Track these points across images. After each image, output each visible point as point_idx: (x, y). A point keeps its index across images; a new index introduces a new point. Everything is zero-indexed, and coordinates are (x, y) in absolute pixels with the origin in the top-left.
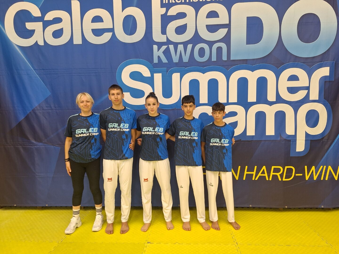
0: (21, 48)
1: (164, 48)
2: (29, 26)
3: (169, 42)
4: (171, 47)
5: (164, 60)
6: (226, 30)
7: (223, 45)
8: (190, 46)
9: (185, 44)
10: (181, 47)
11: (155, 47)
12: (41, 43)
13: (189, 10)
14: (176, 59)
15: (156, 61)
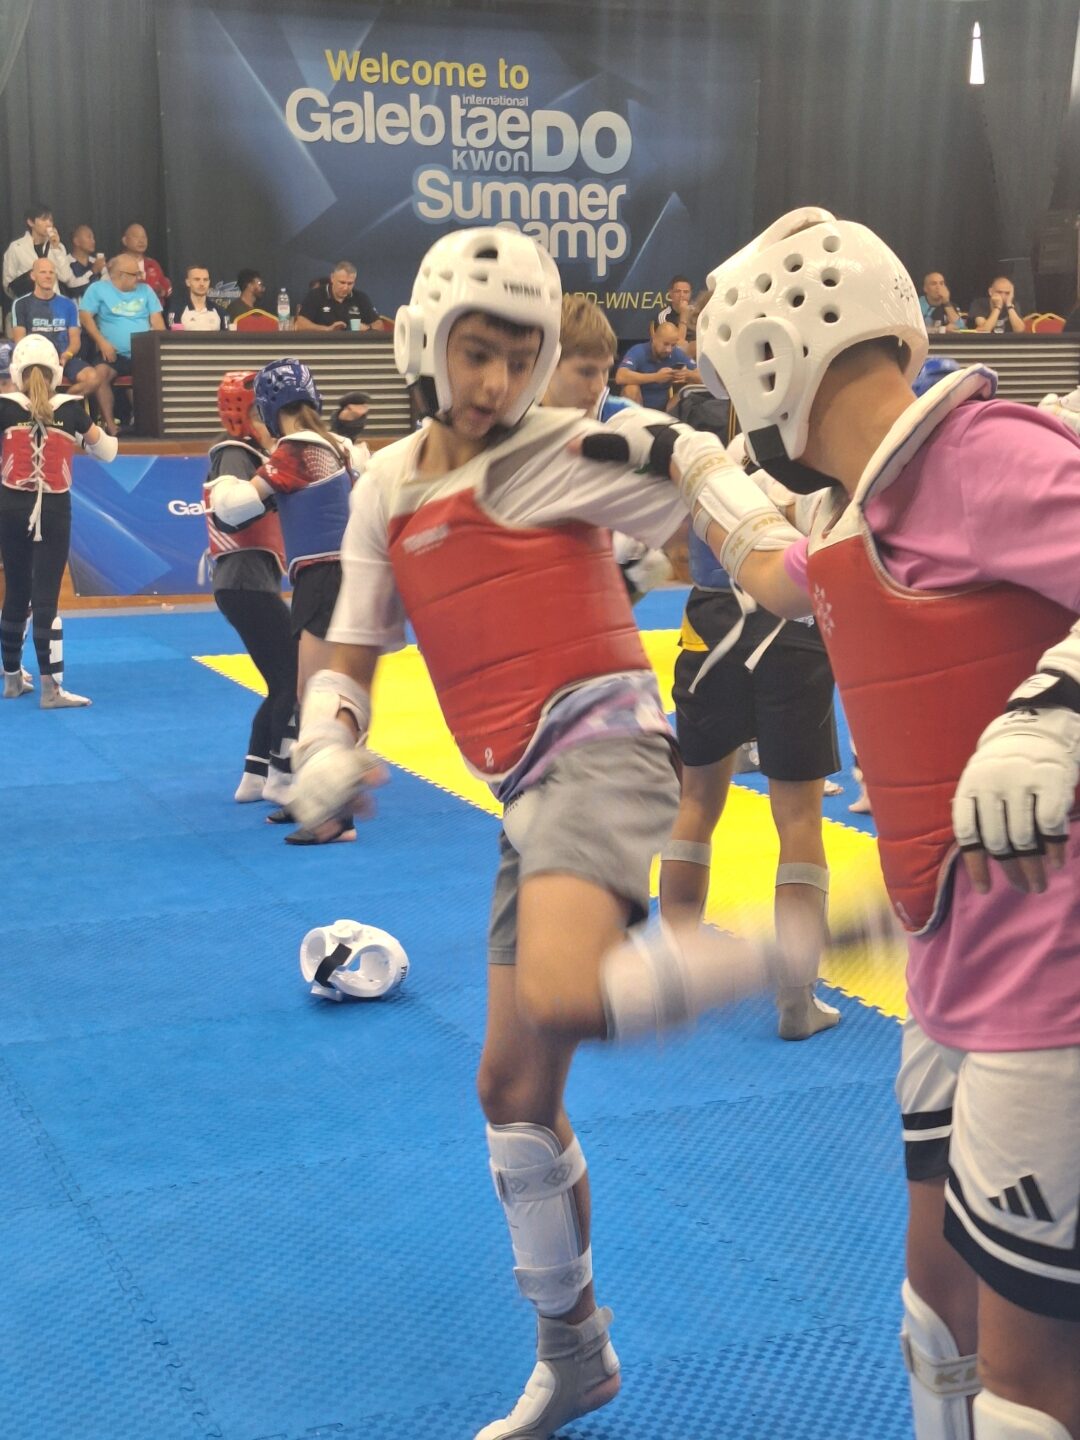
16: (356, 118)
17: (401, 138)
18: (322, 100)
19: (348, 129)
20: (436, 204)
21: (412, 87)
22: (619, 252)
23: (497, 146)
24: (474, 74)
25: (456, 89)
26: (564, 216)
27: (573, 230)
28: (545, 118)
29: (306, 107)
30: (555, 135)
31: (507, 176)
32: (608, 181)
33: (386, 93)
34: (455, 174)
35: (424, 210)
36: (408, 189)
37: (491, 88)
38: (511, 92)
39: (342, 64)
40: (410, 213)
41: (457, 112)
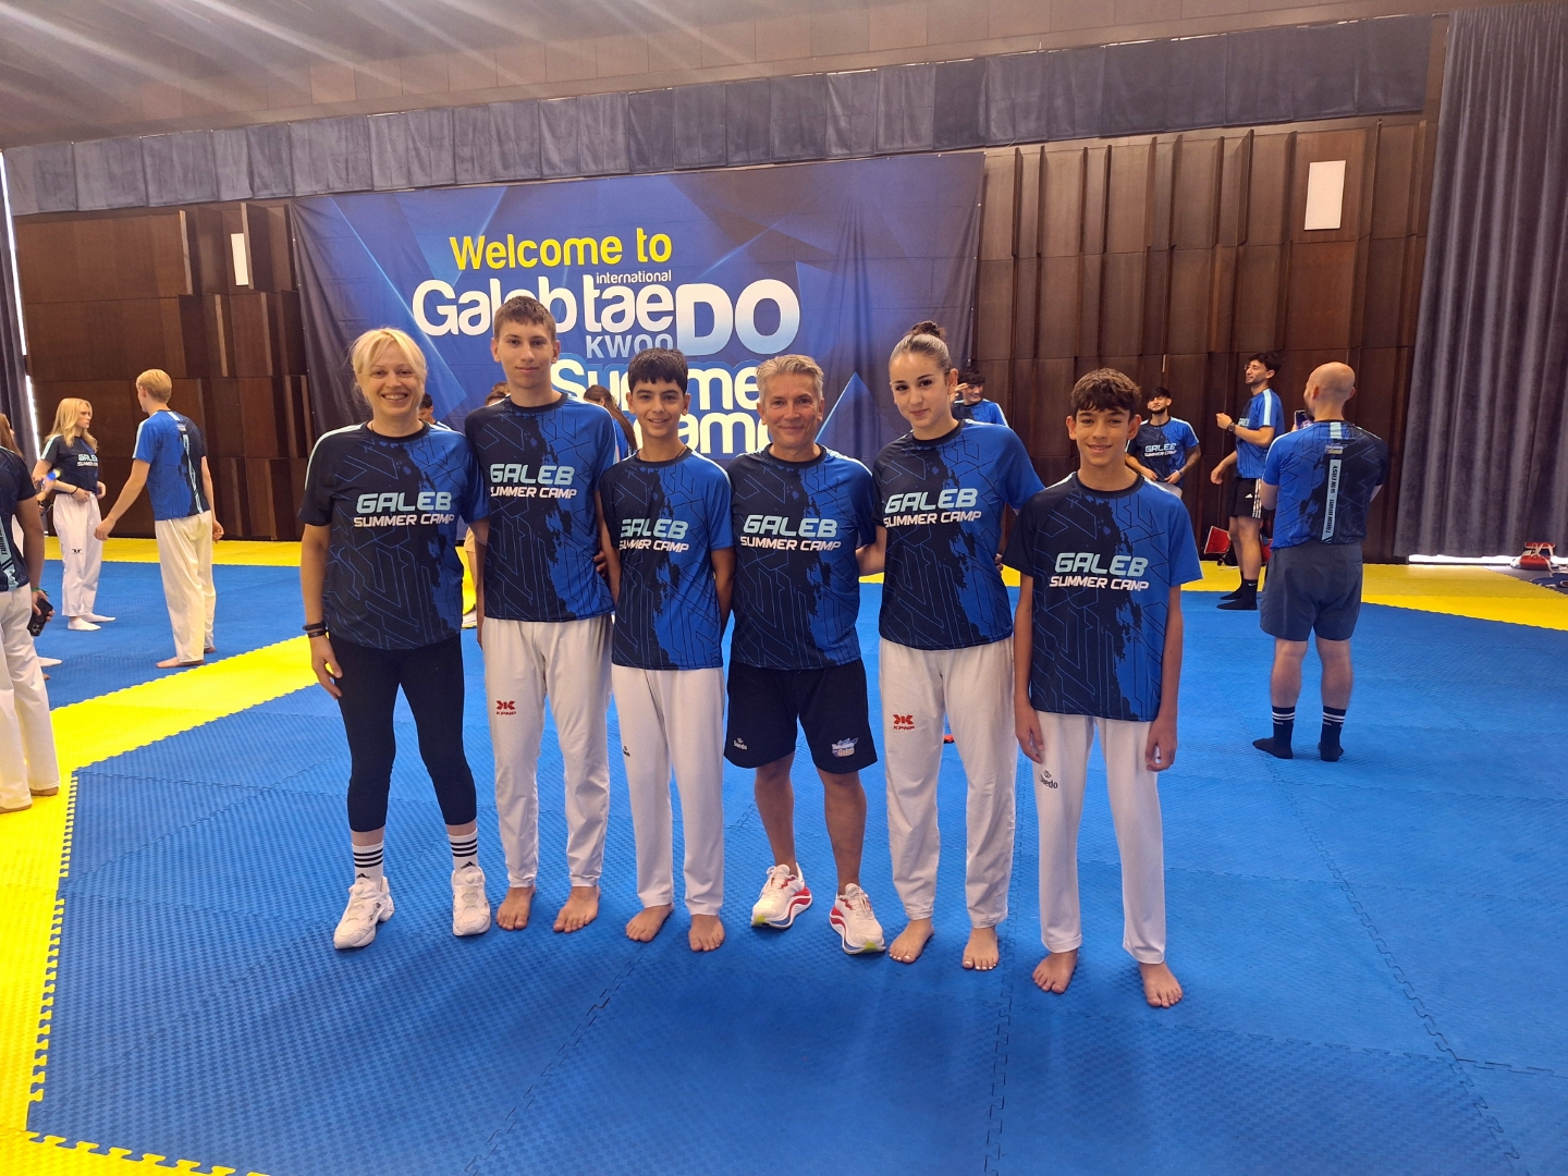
0: (432, 337)
1: (599, 338)
2: (442, 310)
3: (604, 332)
4: (607, 338)
5: (600, 355)
6: (671, 318)
7: (668, 337)
8: (629, 338)
9: (624, 335)
10: (618, 339)
11: (589, 338)
12: (455, 332)
13: (627, 292)
14: (613, 354)
15: (589, 355)
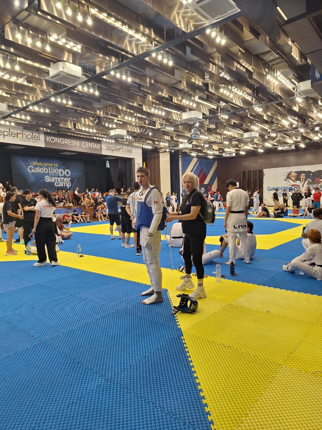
16: (37, 170)
17: (43, 172)
18: (33, 168)
19: (36, 171)
20: (48, 180)
21: (44, 166)
22: (70, 186)
23: (55, 173)
24: (51, 165)
25: (49, 166)
26: (63, 181)
27: (65, 183)
28: (60, 170)
29: (30, 169)
30: (61, 172)
31: (56, 177)
32: (68, 177)
33: (40, 167)
34: (50, 176)
35: (46, 181)
36: (44, 178)
37: (53, 166)
38: (56, 167)
39: (35, 163)
40: (44, 181)
41: (49, 169)
